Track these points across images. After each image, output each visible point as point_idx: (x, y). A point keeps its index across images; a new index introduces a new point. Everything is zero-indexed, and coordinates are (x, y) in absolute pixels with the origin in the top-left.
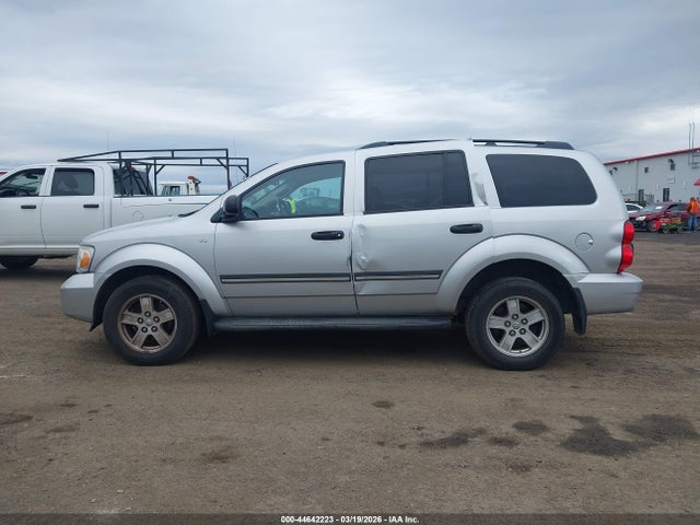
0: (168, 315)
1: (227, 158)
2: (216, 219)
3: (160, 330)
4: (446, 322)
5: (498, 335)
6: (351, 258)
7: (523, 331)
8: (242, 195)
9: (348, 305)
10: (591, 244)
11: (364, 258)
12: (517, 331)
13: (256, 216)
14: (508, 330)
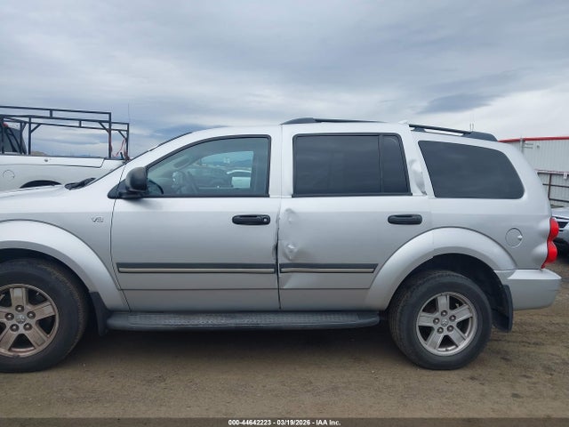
0: (47, 310)
1: (110, 122)
2: (115, 194)
3: (36, 329)
4: (375, 319)
5: (426, 332)
6: (276, 247)
7: (450, 328)
8: (148, 168)
9: (270, 300)
10: (520, 239)
11: (292, 247)
12: (445, 328)
13: (163, 192)
14: (436, 327)
